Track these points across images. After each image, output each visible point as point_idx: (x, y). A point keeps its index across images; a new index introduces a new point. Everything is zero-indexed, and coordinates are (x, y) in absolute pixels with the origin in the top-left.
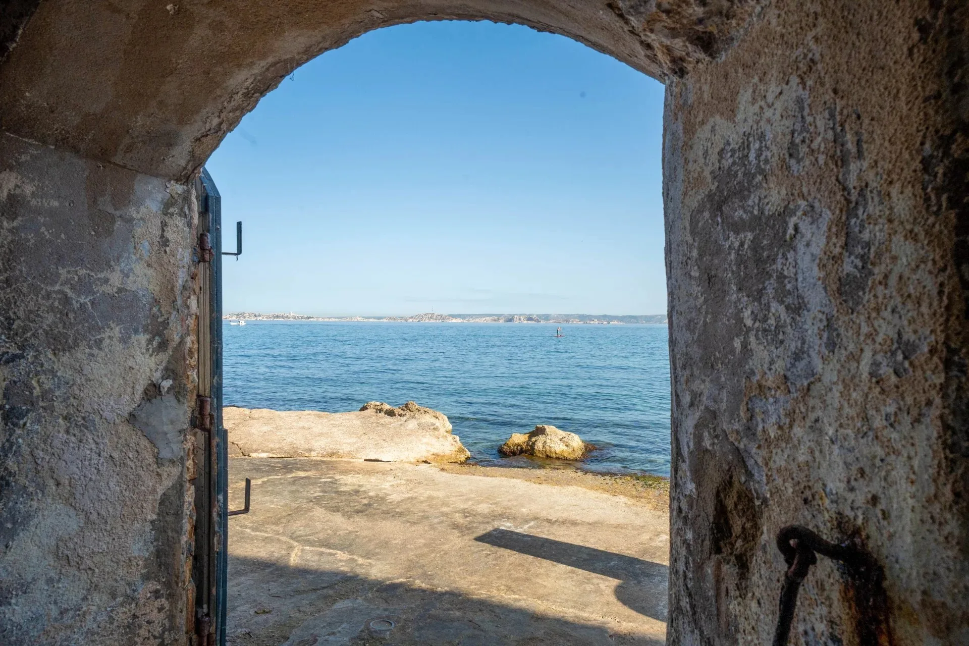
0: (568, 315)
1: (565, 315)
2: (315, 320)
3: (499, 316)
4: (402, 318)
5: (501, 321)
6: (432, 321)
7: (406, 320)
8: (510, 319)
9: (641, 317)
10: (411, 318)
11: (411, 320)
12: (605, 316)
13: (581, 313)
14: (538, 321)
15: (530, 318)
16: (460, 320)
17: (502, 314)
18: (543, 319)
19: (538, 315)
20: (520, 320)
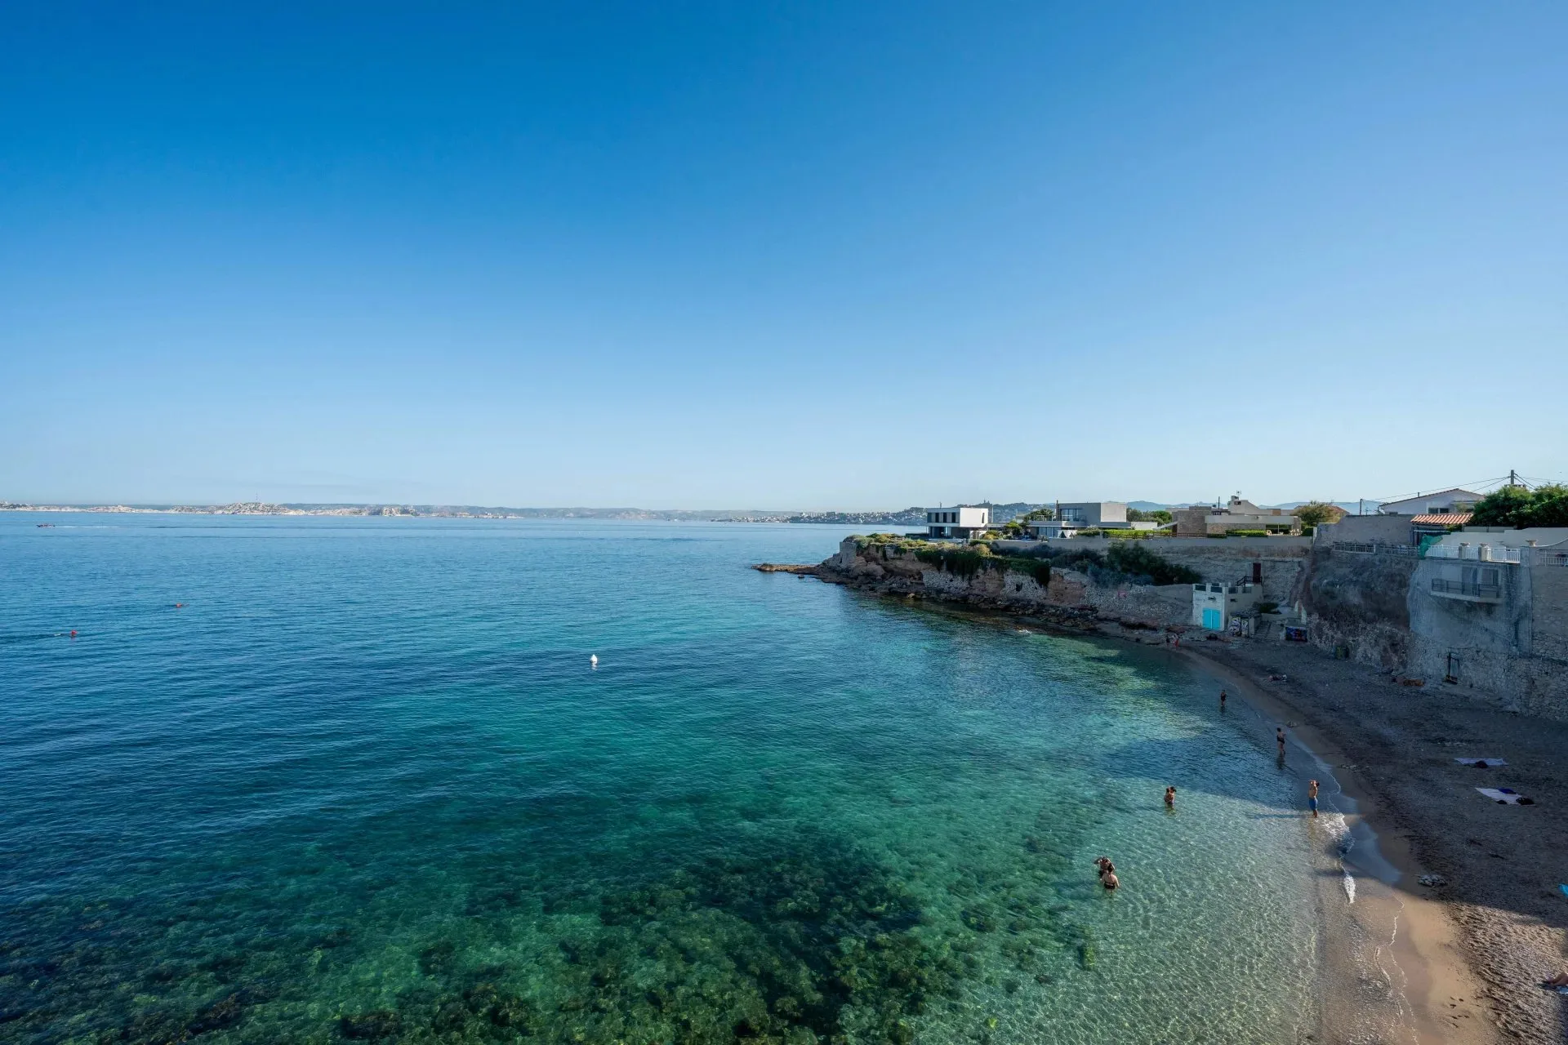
0: (456, 507)
1: (452, 507)
2: (29, 509)
3: (361, 507)
4: (203, 508)
5: (364, 514)
6: (256, 513)
7: (212, 512)
8: (377, 512)
9: (541, 510)
10: (221, 508)
11: (220, 512)
12: (501, 509)
13: (472, 504)
14: (416, 514)
15: (405, 511)
16: (302, 513)
17: (365, 505)
18: (422, 512)
19: (415, 507)
20: (391, 512)
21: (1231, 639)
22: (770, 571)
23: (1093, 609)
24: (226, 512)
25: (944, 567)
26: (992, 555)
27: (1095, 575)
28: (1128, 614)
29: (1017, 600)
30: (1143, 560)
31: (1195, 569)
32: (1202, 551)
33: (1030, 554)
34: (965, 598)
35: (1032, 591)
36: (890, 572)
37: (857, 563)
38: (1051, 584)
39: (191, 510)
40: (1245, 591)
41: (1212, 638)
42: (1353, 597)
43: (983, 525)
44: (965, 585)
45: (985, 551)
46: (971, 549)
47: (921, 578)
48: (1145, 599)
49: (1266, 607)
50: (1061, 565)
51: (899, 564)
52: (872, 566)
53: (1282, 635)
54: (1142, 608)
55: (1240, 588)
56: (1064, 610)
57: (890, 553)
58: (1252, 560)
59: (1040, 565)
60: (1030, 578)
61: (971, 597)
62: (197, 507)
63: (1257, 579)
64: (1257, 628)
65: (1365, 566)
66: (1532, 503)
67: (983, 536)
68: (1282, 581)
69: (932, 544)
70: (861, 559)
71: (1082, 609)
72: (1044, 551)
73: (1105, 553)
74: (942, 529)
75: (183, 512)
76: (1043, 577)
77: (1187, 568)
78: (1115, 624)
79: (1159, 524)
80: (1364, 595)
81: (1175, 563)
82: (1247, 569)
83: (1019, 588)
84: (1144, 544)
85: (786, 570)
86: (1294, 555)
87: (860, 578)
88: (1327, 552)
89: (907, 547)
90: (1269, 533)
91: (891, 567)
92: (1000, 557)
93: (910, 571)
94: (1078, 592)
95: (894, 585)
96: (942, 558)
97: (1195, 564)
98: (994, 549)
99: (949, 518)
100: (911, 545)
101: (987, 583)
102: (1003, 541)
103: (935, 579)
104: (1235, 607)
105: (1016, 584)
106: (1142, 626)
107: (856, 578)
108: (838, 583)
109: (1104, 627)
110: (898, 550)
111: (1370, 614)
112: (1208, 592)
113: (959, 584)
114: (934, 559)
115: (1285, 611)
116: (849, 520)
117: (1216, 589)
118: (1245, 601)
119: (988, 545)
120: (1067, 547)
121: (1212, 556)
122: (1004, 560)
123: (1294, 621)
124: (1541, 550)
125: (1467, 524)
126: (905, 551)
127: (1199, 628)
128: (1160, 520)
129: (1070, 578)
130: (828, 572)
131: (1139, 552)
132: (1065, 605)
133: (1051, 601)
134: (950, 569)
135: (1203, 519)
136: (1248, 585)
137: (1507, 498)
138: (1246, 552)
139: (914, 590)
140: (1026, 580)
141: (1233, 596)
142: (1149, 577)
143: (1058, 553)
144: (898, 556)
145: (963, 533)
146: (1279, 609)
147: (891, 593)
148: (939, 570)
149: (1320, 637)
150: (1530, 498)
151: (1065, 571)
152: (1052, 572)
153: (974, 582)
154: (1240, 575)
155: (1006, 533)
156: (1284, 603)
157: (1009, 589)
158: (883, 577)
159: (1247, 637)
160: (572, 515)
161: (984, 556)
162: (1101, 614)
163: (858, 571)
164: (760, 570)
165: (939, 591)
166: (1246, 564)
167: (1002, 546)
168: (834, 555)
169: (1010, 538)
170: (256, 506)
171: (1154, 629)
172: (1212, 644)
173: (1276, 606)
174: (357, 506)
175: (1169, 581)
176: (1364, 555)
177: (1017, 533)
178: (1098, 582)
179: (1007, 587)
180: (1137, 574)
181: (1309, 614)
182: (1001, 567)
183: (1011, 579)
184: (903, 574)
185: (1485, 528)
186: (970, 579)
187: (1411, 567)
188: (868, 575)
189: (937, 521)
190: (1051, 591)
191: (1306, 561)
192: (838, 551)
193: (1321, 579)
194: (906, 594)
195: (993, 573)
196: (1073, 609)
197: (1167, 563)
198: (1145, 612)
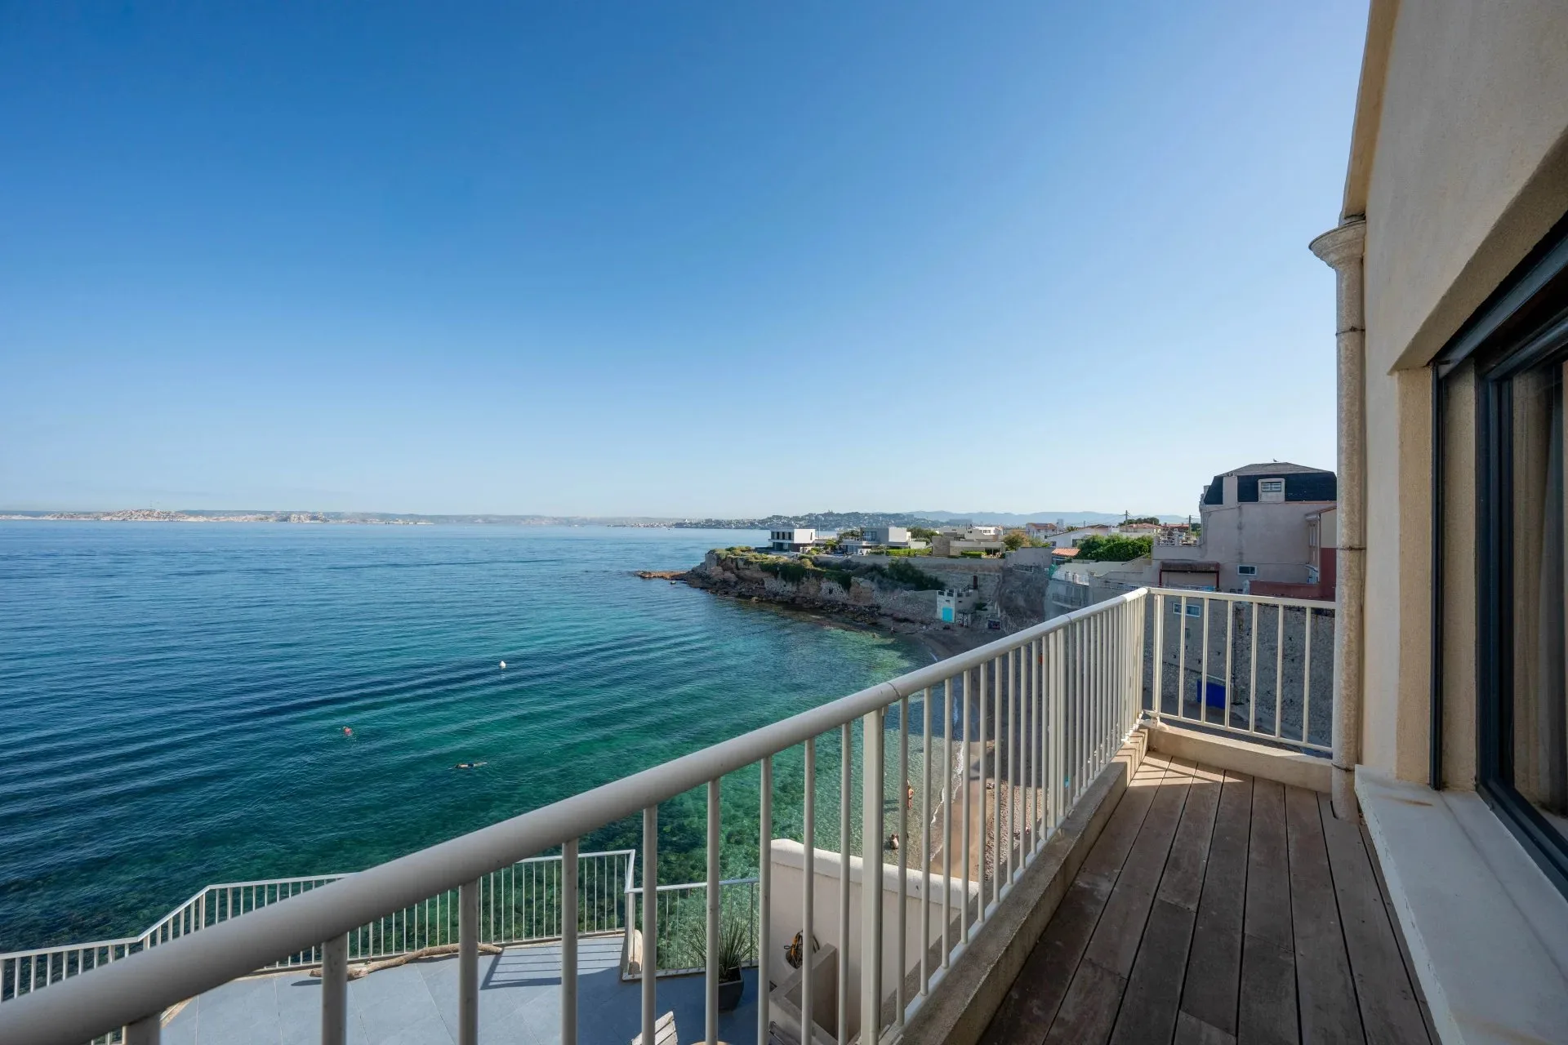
3: (268, 514)
4: (87, 514)
5: (271, 520)
6: (150, 519)
8: (285, 518)
12: (411, 516)
14: (326, 521)
17: (272, 512)
18: (332, 518)
19: (324, 514)
20: (299, 519)
21: (957, 628)
22: (650, 578)
23: (879, 607)
24: (115, 519)
25: (780, 576)
26: (813, 567)
27: (880, 582)
28: (898, 611)
29: (829, 601)
30: (910, 572)
31: (941, 579)
32: (945, 566)
33: (839, 567)
34: (793, 600)
35: (839, 594)
36: (741, 579)
37: (716, 571)
38: (852, 588)
39: (72, 517)
40: (968, 595)
41: (947, 628)
42: (1021, 602)
43: (811, 542)
44: (794, 589)
45: (809, 565)
46: (799, 562)
47: (763, 584)
48: (910, 600)
49: (980, 606)
50: (859, 575)
51: (747, 573)
52: (728, 574)
53: (986, 625)
54: (909, 606)
55: (964, 593)
56: (860, 609)
57: (741, 564)
58: (973, 573)
59: (844, 575)
60: (838, 585)
61: (798, 599)
62: (80, 513)
63: (975, 587)
64: (973, 621)
65: (1029, 580)
66: (1106, 545)
67: (809, 551)
68: (989, 588)
69: (772, 557)
70: (720, 569)
71: (871, 607)
72: (847, 564)
73: (887, 567)
74: (782, 544)
75: (62, 518)
76: (846, 584)
77: (936, 578)
78: (889, 618)
79: (927, 543)
80: (1025, 601)
81: (929, 575)
82: (969, 580)
83: (831, 591)
84: (911, 561)
85: (662, 577)
86: (996, 571)
87: (718, 585)
88: (1010, 570)
89: (754, 560)
90: (984, 555)
91: (742, 575)
92: (819, 569)
93: (755, 578)
94: (869, 595)
95: (743, 590)
96: (778, 569)
97: (941, 576)
98: (816, 563)
99: (787, 536)
100: (756, 559)
101: (809, 588)
102: (824, 556)
103: (773, 584)
104: (961, 607)
105: (829, 589)
106: (906, 620)
107: (715, 584)
108: (702, 588)
109: (883, 621)
110: (747, 562)
111: (1029, 613)
112: (945, 597)
113: (791, 588)
114: (773, 570)
115: (989, 608)
116: (723, 526)
117: (950, 594)
118: (968, 602)
119: (810, 559)
120: (862, 561)
121: (950, 570)
122: (824, 570)
123: (993, 615)
124: (1098, 578)
125: (1076, 557)
126: (752, 563)
127: (940, 621)
128: (928, 540)
129: (863, 584)
130: (697, 579)
131: (908, 566)
132: (861, 604)
133: (851, 602)
134: (784, 578)
135: (949, 543)
136: (970, 591)
137: (1093, 542)
138: (970, 568)
139: (757, 594)
140: (835, 586)
141: (960, 599)
142: (913, 585)
143: (858, 565)
144: (747, 567)
145: (796, 547)
146: (987, 607)
147: (740, 595)
148: (776, 577)
149: (1006, 626)
150: (1105, 542)
151: (861, 579)
152: (852, 580)
153: (801, 587)
154: (966, 584)
155: (825, 549)
156: (989, 603)
157: (824, 593)
158: (736, 583)
159: (967, 627)
160: (480, 521)
161: (808, 567)
162: (882, 611)
163: (716, 579)
164: (641, 576)
165: (776, 594)
166: (969, 577)
167: (821, 560)
168: (701, 564)
169: (827, 553)
170: (151, 513)
171: (913, 622)
172: (947, 632)
173: (985, 605)
174: (262, 513)
175: (925, 588)
176: (1029, 573)
177: (834, 549)
178: (881, 588)
179: (823, 590)
180: (905, 583)
181: (1001, 611)
182: (818, 576)
183: (825, 585)
184: (751, 580)
185: (1081, 561)
186: (798, 585)
187: (1047, 583)
188: (725, 582)
189: (778, 538)
190: (852, 595)
191: (1001, 575)
192: (703, 561)
193: (1005, 590)
194: (751, 597)
195: (814, 580)
196: (865, 607)
197: (925, 575)
198: (909, 610)
